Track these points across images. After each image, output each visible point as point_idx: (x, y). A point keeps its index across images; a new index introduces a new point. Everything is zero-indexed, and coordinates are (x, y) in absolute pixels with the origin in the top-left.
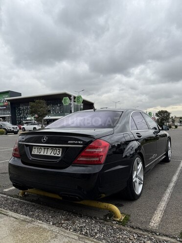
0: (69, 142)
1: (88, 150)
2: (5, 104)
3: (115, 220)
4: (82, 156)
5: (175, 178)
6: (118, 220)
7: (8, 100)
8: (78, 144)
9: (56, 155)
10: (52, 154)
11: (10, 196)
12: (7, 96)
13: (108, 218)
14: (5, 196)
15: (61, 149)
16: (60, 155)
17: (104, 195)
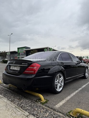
0: (22, 64)
1: (29, 68)
2: (24, 52)
3: (40, 102)
4: (27, 70)
5: (84, 86)
6: (42, 102)
7: (25, 51)
8: (26, 65)
9: (18, 70)
10: (16, 69)
11: (4, 87)
12: (25, 49)
13: (38, 101)
14: (3, 87)
15: (20, 67)
16: (19, 70)
17: (38, 89)
